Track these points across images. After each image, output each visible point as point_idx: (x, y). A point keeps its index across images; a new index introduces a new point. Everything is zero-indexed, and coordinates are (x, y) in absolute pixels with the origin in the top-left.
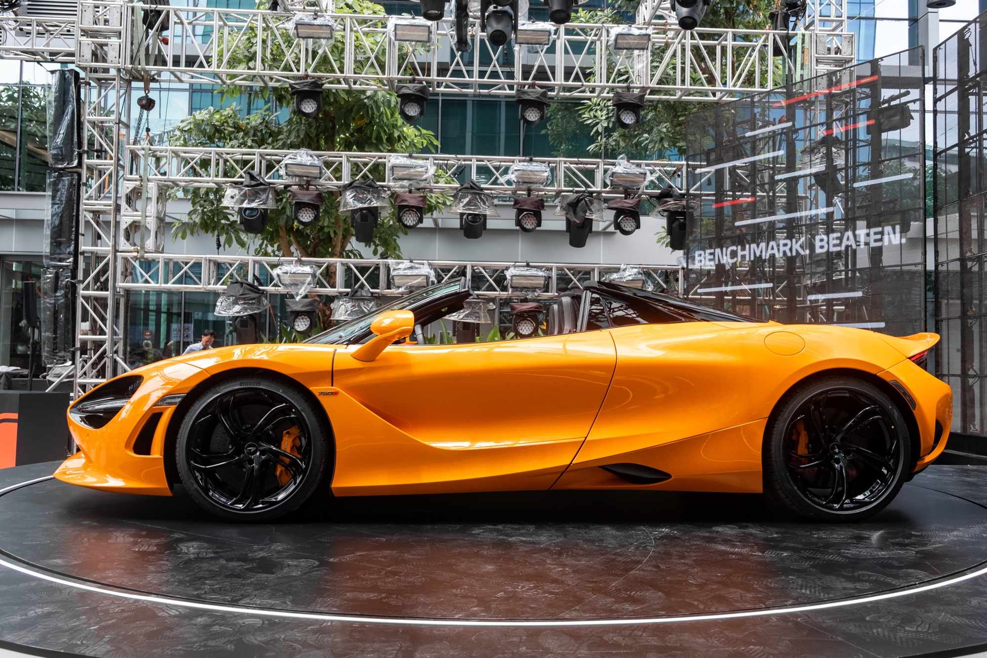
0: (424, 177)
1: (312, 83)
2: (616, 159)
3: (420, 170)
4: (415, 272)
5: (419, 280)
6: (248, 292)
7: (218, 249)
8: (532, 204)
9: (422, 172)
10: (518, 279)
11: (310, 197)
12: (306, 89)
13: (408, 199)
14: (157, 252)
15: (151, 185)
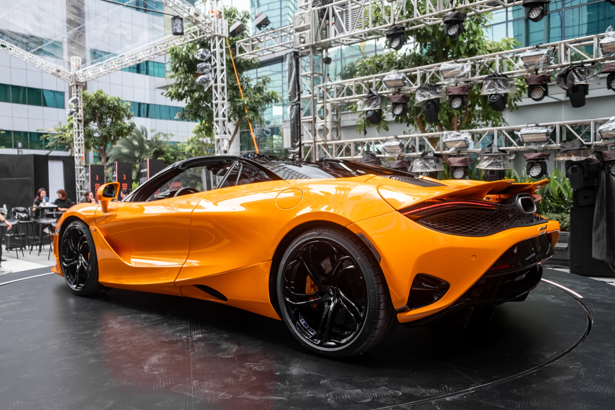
0: (462, 73)
1: (394, 28)
2: (604, 32)
3: (457, 70)
4: (459, 138)
5: (459, 143)
6: (370, 159)
7: (365, 135)
8: (536, 80)
9: (459, 71)
10: (526, 137)
11: (397, 99)
12: (391, 33)
13: (452, 90)
14: (332, 140)
15: (328, 104)
